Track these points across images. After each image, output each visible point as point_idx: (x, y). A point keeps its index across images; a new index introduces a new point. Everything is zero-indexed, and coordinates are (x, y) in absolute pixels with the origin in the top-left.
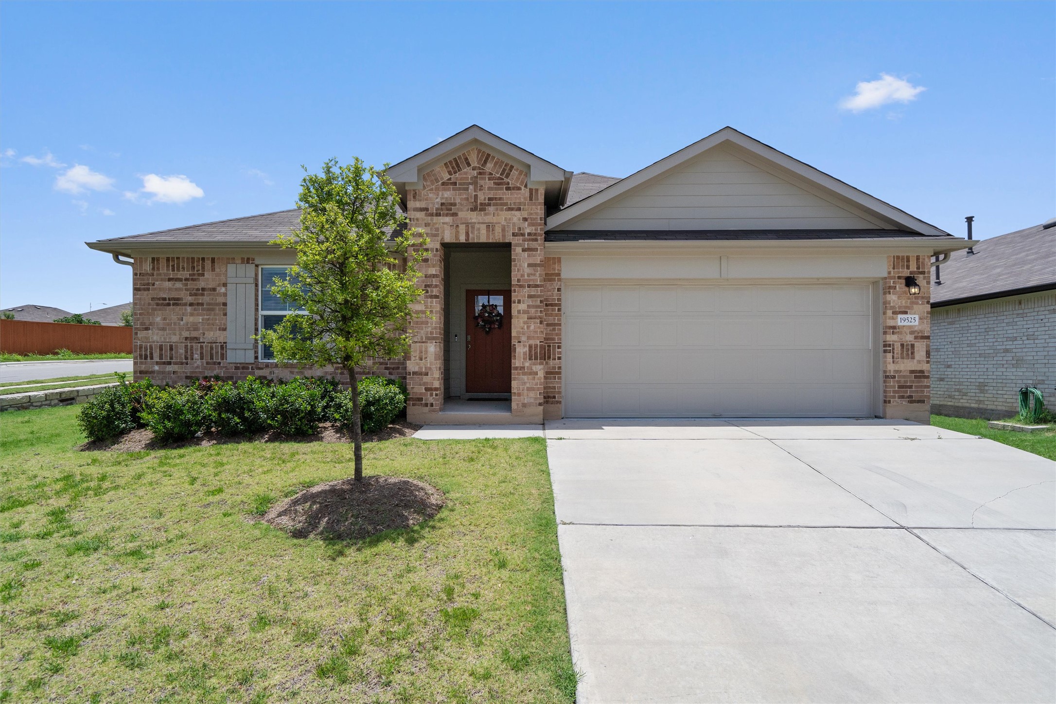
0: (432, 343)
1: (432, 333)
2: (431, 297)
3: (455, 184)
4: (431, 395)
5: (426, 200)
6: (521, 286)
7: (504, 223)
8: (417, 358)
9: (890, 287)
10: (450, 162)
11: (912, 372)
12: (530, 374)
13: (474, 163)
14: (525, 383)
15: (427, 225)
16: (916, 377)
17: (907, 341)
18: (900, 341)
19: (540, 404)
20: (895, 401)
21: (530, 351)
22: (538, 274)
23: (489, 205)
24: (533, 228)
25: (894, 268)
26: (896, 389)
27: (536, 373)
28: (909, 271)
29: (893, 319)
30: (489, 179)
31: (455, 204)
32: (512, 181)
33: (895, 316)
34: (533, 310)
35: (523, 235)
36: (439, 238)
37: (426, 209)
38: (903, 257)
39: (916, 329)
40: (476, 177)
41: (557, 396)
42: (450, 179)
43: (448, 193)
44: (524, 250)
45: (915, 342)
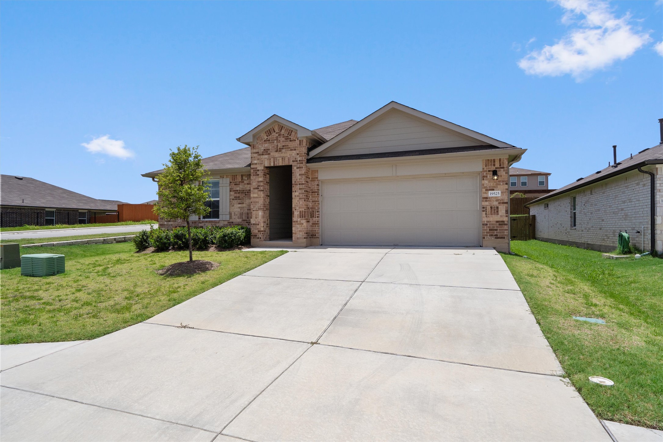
0: (260, 211)
1: (260, 206)
2: (260, 191)
3: (269, 140)
4: (260, 234)
5: (258, 148)
6: (296, 184)
7: (289, 156)
8: (255, 217)
9: (484, 177)
10: (267, 131)
11: (497, 222)
12: (300, 224)
13: (277, 131)
14: (298, 228)
15: (258, 159)
16: (499, 224)
17: (494, 205)
18: (490, 205)
19: (305, 238)
20: (488, 238)
21: (300, 214)
22: (303, 178)
23: (283, 149)
24: (301, 158)
25: (486, 166)
26: (488, 231)
27: (303, 224)
28: (495, 167)
29: (486, 193)
30: (283, 137)
31: (269, 150)
32: (292, 137)
33: (487, 192)
34: (301, 195)
35: (297, 161)
36: (263, 165)
37: (258, 153)
38: (491, 160)
39: (499, 198)
40: (278, 137)
41: (317, 234)
42: (267, 139)
43: (267, 145)
44: (297, 168)
45: (499, 205)
